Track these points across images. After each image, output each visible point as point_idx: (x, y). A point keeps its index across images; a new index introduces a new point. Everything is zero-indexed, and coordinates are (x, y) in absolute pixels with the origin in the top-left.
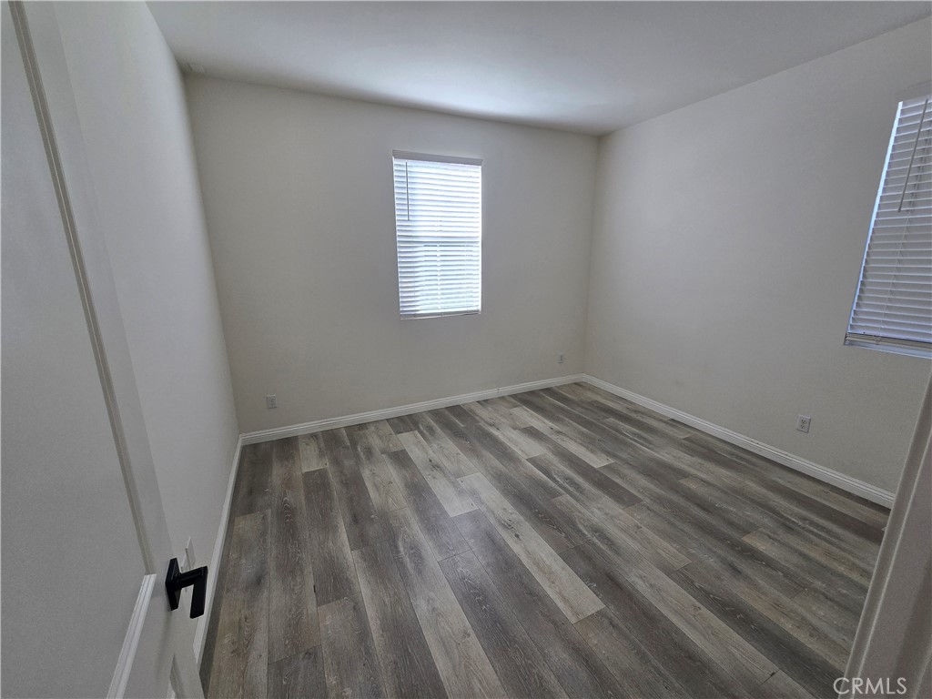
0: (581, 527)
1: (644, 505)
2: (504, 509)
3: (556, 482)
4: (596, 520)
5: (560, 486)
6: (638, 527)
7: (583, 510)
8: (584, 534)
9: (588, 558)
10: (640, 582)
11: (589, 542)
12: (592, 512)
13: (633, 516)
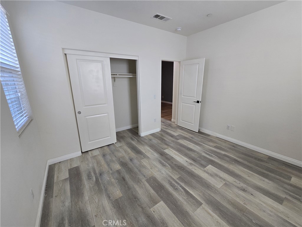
0: (169, 166)
1: (146, 178)
2: (195, 170)
3: (181, 186)
4: (164, 169)
5: (179, 184)
6: (151, 168)
7: (168, 172)
8: (168, 164)
9: (167, 158)
10: (155, 155)
11: (167, 162)
12: (165, 172)
13: (152, 172)
